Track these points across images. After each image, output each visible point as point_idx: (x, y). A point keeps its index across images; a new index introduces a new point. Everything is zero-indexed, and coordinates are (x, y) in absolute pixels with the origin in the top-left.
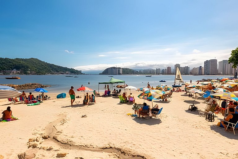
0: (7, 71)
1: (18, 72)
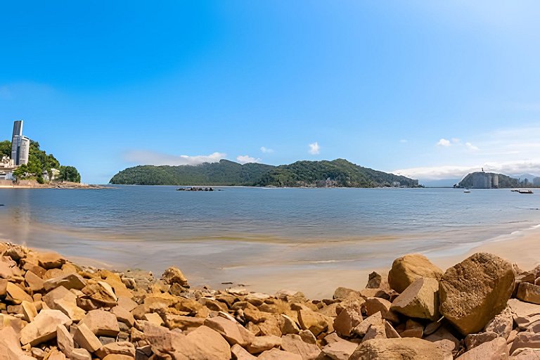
0: (321, 182)
1: (334, 182)
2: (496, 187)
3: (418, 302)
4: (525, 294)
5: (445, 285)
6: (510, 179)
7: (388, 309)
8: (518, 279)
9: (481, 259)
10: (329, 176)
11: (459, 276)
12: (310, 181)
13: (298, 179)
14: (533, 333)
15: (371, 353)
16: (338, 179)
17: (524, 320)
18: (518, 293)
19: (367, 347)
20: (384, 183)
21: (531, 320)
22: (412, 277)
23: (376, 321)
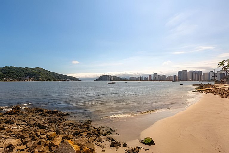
0: (23, 78)
1: (31, 79)
10: (28, 75)
13: (5, 77)
16: (34, 77)
20: (61, 78)
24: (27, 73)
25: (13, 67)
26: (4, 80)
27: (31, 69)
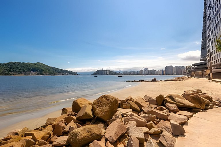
1: (35, 73)
2: (108, 75)
3: (86, 113)
4: (123, 106)
5: (94, 106)
6: (113, 72)
7: (75, 119)
8: (119, 102)
9: (105, 97)
10: (32, 70)
11: (99, 102)
12: (21, 73)
14: (130, 117)
15: (75, 134)
16: (37, 72)
17: (125, 114)
18: (120, 106)
19: (73, 133)
20: (61, 73)
21: (128, 114)
22: (81, 106)
23: (72, 124)
24: (31, 68)
25: (17, 62)
26: (11, 74)
27: (33, 64)
